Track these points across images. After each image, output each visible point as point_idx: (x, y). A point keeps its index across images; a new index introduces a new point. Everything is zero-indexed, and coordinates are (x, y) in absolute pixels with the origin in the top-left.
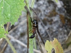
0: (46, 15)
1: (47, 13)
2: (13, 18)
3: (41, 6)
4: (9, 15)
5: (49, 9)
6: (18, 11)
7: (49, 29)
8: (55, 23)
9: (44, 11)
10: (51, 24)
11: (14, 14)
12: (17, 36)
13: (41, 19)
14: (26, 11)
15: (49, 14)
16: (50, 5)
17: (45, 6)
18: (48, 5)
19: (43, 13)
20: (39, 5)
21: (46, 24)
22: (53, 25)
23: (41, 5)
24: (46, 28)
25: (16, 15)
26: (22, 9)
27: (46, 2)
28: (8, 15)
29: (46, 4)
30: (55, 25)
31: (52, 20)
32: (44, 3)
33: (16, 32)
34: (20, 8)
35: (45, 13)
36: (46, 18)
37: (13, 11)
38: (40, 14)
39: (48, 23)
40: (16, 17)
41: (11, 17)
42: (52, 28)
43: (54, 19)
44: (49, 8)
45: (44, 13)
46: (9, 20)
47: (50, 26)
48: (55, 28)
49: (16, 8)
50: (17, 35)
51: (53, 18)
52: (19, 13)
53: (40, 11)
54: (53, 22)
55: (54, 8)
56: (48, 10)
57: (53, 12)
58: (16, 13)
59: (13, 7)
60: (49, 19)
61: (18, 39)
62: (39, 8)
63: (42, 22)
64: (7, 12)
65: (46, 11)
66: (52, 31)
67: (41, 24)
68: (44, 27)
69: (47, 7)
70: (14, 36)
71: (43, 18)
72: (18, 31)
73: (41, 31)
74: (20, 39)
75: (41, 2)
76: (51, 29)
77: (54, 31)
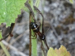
0: (60, 22)
1: (62, 19)
2: (10, 17)
3: (55, 10)
4: (5, 13)
5: (65, 14)
6: (16, 8)
7: (63, 39)
8: (71, 32)
9: (59, 16)
10: (66, 33)
11: (10, 12)
12: (21, 48)
13: (54, 26)
14: (29, 11)
15: (64, 21)
16: (66, 9)
17: (60, 9)
18: (64, 8)
19: (56, 18)
20: (52, 8)
21: (59, 34)
22: (69, 35)
23: (55, 8)
24: (60, 38)
25: (13, 14)
26: (21, 6)
27: (61, 5)
28: (3, 14)
29: (61, 8)
30: (71, 36)
31: (68, 29)
32: (58, 6)
33: (21, 42)
34: (19, 5)
35: (60, 19)
36: (61, 25)
37: (10, 8)
38: (52, 20)
39: (63, 33)
40: (13, 17)
41: (7, 16)
42: (67, 39)
43: (71, 27)
44: (65, 12)
45: (58, 19)
46: (4, 20)
47: (65, 36)
48: (71, 38)
49: (13, 5)
50: (22, 46)
51: (69, 26)
52: (17, 11)
53: (52, 16)
54: (69, 31)
55: (72, 13)
56: (63, 16)
57: (69, 17)
58: (13, 11)
59: (10, 4)
60: (65, 27)
61: (23, 52)
62: (52, 12)
63: (54, 30)
64: (2, 10)
65: (61, 16)
66: (67, 42)
67: (54, 33)
68: (56, 37)
69: (62, 11)
70: (17, 47)
71: (56, 25)
72: (24, 41)
73: (53, 42)
74: (25, 52)
75: (55, 5)
76: (65, 40)
77: (70, 42)
